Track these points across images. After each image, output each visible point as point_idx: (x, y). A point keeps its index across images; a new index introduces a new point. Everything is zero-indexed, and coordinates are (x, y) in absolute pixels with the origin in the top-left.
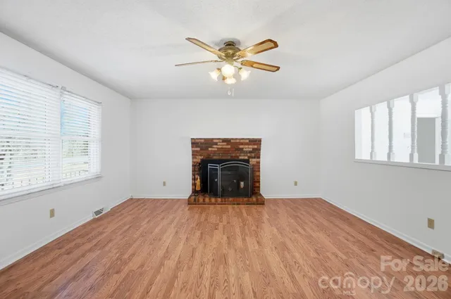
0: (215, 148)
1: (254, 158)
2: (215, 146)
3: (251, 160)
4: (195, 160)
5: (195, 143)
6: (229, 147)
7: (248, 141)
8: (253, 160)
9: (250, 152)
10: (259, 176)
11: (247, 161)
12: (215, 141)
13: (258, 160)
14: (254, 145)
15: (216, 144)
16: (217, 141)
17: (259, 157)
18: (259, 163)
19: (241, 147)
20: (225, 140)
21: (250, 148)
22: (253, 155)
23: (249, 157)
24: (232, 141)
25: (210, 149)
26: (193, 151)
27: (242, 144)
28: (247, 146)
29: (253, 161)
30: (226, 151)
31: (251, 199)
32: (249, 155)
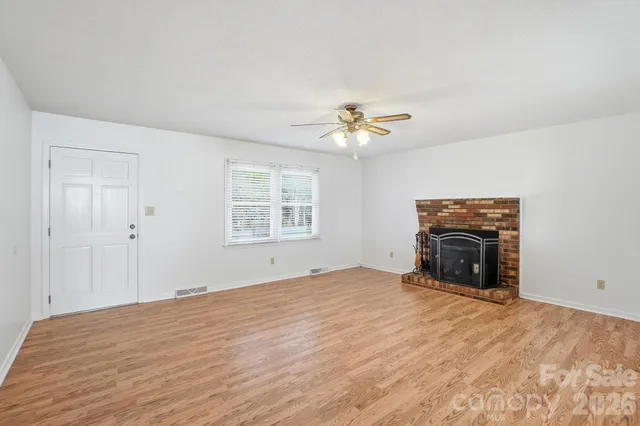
0: (445, 213)
1: (508, 229)
2: (445, 210)
3: (500, 232)
4: (423, 229)
5: (420, 207)
6: (465, 211)
7: (492, 202)
8: (505, 232)
9: (498, 220)
10: (517, 260)
11: (495, 234)
12: (444, 203)
13: (515, 233)
14: (504, 208)
15: (446, 207)
16: (447, 203)
17: (516, 229)
18: (517, 238)
19: (482, 211)
20: (457, 202)
21: (498, 213)
22: (504, 224)
23: (498, 228)
24: (467, 202)
25: (439, 214)
26: (420, 217)
27: (484, 207)
28: (492, 211)
29: (505, 235)
30: (461, 218)
31: (481, 291)
32: (497, 224)
